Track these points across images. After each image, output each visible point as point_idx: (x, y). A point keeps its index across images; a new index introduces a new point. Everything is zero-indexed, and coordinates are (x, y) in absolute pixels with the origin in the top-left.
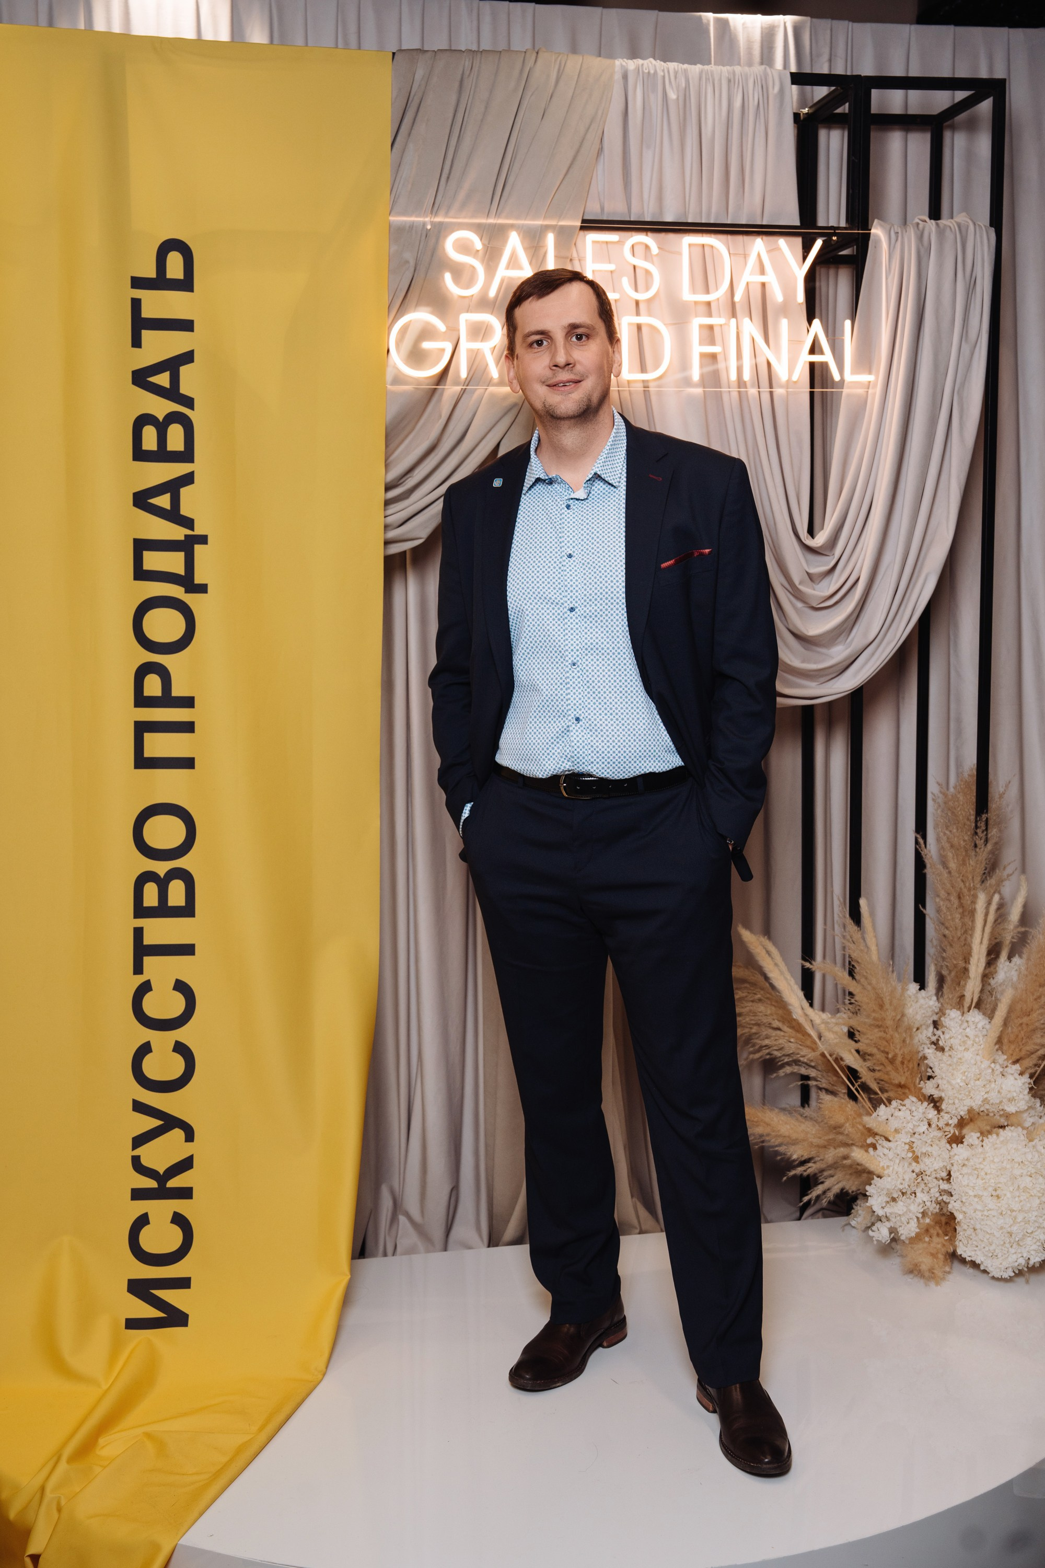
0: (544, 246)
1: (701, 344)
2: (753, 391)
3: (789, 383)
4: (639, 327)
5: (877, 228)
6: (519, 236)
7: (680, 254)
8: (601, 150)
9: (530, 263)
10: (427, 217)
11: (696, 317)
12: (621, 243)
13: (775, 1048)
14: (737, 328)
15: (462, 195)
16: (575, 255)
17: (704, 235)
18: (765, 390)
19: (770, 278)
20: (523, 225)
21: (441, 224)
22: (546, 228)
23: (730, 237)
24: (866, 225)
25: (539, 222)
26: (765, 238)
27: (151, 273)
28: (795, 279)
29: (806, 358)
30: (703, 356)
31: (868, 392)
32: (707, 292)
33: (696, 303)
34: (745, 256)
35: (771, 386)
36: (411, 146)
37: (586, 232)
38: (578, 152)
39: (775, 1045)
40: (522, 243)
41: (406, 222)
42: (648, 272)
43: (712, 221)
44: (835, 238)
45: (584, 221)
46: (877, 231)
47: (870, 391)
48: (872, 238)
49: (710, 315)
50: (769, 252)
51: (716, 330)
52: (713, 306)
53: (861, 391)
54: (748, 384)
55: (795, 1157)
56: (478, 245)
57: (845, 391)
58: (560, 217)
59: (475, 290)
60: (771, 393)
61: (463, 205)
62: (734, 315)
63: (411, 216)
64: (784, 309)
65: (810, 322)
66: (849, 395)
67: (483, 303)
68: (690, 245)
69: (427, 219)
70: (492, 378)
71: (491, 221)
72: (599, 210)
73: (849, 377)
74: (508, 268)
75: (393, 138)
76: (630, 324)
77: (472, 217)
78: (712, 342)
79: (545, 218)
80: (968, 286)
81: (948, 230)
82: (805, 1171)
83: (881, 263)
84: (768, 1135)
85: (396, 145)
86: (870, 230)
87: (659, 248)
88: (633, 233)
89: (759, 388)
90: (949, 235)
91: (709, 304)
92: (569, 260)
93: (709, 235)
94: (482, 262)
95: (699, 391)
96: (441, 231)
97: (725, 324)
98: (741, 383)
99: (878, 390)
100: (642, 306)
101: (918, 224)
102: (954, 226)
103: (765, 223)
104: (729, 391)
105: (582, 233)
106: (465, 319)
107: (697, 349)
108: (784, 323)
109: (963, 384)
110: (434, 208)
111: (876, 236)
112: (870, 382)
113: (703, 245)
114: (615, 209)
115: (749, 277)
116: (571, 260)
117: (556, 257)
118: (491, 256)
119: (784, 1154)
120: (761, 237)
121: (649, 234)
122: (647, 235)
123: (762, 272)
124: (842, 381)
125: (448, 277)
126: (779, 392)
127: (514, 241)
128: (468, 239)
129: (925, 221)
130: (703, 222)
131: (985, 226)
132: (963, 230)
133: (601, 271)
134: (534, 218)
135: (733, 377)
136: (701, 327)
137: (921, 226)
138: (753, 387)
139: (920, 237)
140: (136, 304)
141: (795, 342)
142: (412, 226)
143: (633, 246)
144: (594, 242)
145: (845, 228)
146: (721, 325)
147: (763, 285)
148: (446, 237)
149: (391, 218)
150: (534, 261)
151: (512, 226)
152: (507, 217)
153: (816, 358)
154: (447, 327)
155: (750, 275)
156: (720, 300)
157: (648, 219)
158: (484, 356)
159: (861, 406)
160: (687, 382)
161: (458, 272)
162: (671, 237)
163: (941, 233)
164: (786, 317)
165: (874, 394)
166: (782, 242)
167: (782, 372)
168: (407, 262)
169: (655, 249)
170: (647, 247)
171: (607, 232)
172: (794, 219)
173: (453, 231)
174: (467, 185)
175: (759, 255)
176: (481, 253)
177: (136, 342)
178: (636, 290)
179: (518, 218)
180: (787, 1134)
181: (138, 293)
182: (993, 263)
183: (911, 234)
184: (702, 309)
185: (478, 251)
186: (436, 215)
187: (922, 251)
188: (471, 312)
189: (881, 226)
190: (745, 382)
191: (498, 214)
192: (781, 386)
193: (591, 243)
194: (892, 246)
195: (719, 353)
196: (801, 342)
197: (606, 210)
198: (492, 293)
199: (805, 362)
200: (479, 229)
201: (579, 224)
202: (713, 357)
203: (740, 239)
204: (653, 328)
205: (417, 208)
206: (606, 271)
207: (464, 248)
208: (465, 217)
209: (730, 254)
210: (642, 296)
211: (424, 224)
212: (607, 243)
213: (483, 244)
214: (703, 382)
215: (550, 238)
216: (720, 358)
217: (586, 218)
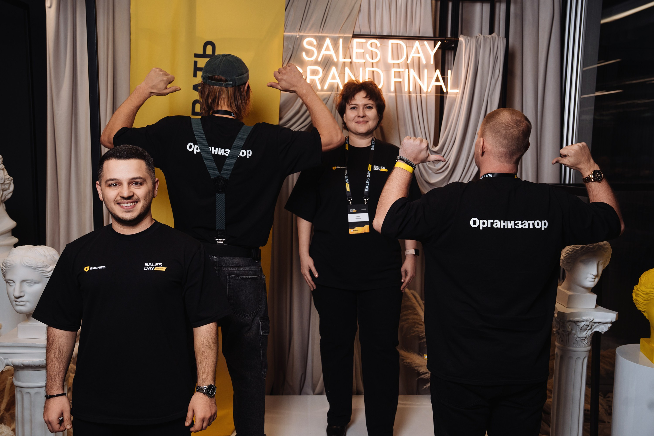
0: (339, 43)
1: (395, 77)
2: (413, 95)
3: (427, 93)
4: (373, 72)
5: (461, 38)
6: (330, 39)
7: (388, 46)
8: (359, 11)
9: (334, 49)
10: (297, 33)
11: (394, 68)
12: (366, 42)
13: (420, 332)
14: (409, 72)
15: (309, 26)
16: (350, 46)
17: (398, 40)
18: (418, 95)
19: (421, 55)
20: (331, 36)
21: (302, 36)
22: (339, 37)
23: (407, 41)
24: (457, 37)
25: (337, 35)
26: (420, 41)
27: (201, 52)
28: (430, 55)
29: (434, 83)
30: (395, 82)
31: (456, 96)
32: (398, 59)
33: (394, 64)
34: (413, 47)
35: (421, 93)
36: (292, 9)
37: (355, 38)
38: (351, 11)
39: (420, 331)
40: (331, 42)
41: (290, 35)
42: (376, 53)
43: (401, 35)
44: (445, 41)
45: (353, 35)
46: (462, 39)
47: (457, 96)
48: (459, 41)
49: (399, 68)
50: (420, 46)
51: (401, 73)
52: (400, 64)
53: (454, 96)
54: (412, 92)
55: (421, 371)
56: (315, 43)
57: (448, 95)
58: (345, 33)
59: (313, 58)
60: (421, 96)
61: (310, 30)
62: (408, 68)
63: (291, 33)
64: (427, 66)
65: (435, 71)
66: (449, 97)
67: (316, 63)
68: (392, 44)
69: (297, 34)
70: (318, 89)
71: (320, 35)
72: (359, 31)
73: (449, 90)
74: (325, 50)
75: (286, 7)
76: (369, 71)
77: (313, 33)
78: (400, 77)
79: (339, 33)
80: (494, 59)
81: (488, 39)
82: (424, 377)
83: (463, 50)
84: (411, 363)
85: (287, 9)
86: (459, 38)
87: (380, 44)
88: (372, 39)
89: (416, 94)
90: (488, 41)
91: (399, 64)
92: (348, 48)
93: (399, 40)
94: (316, 48)
95: (393, 94)
96: (302, 38)
97: (404, 71)
98: (409, 92)
99: (459, 96)
100: (374, 65)
101: (477, 37)
102: (490, 38)
103: (420, 36)
104: (405, 95)
105: (353, 39)
106: (309, 68)
107: (393, 80)
108: (426, 71)
109: (492, 94)
110: (300, 30)
111: (461, 40)
112: (457, 93)
113: (397, 44)
114: (366, 30)
115: (413, 54)
116: (349, 48)
117: (343, 47)
118: (319, 47)
119: (417, 370)
120: (418, 41)
121: (378, 39)
122: (377, 40)
123: (419, 53)
124: (447, 92)
125: (304, 54)
126: (423, 95)
127: (328, 42)
128: (311, 41)
129: (480, 35)
130: (398, 35)
131: (502, 38)
132: (494, 39)
133: (359, 52)
134: (336, 33)
135: (406, 89)
136: (395, 72)
137: (478, 37)
138: (414, 93)
139: (477, 41)
140: (196, 63)
141: (430, 78)
142: (292, 36)
143: (371, 43)
144: (357, 42)
145: (450, 38)
146: (403, 72)
147: (419, 57)
148: (304, 40)
149: (285, 34)
150: (335, 48)
151: (327, 37)
152: (326, 33)
153: (438, 84)
154: (303, 71)
155: (414, 54)
156: (403, 63)
157: (377, 34)
158: (316, 82)
159: (454, 100)
160: (389, 91)
161: (308, 52)
162: (386, 40)
163: (485, 39)
164: (427, 68)
165: (458, 97)
166: (426, 42)
167: (424, 89)
168: (290, 49)
169: (379, 45)
170: (376, 44)
171: (362, 38)
172: (431, 35)
173: (306, 38)
174: (311, 22)
175: (417, 47)
176: (316, 46)
177: (195, 75)
178: (372, 59)
179: (330, 33)
180: (418, 363)
181: (197, 59)
182: (505, 50)
183: (474, 41)
184: (396, 66)
185: (315, 45)
186: (301, 32)
187: (478, 46)
188: (312, 66)
189: (463, 37)
190: (411, 92)
191: (322, 32)
192: (424, 93)
193: (355, 42)
194: (467, 44)
195: (402, 81)
196: (432, 78)
197: (362, 31)
198: (319, 59)
199: (433, 85)
200: (316, 37)
201: (351, 36)
202: (400, 82)
203: (411, 41)
204: (378, 73)
205: (293, 30)
206: (361, 52)
207: (310, 44)
208: (311, 33)
209: (407, 47)
210: (374, 61)
211: (296, 36)
212: (362, 42)
213: (317, 43)
214: (396, 91)
215: (341, 41)
216: (402, 83)
217: (355, 33)
